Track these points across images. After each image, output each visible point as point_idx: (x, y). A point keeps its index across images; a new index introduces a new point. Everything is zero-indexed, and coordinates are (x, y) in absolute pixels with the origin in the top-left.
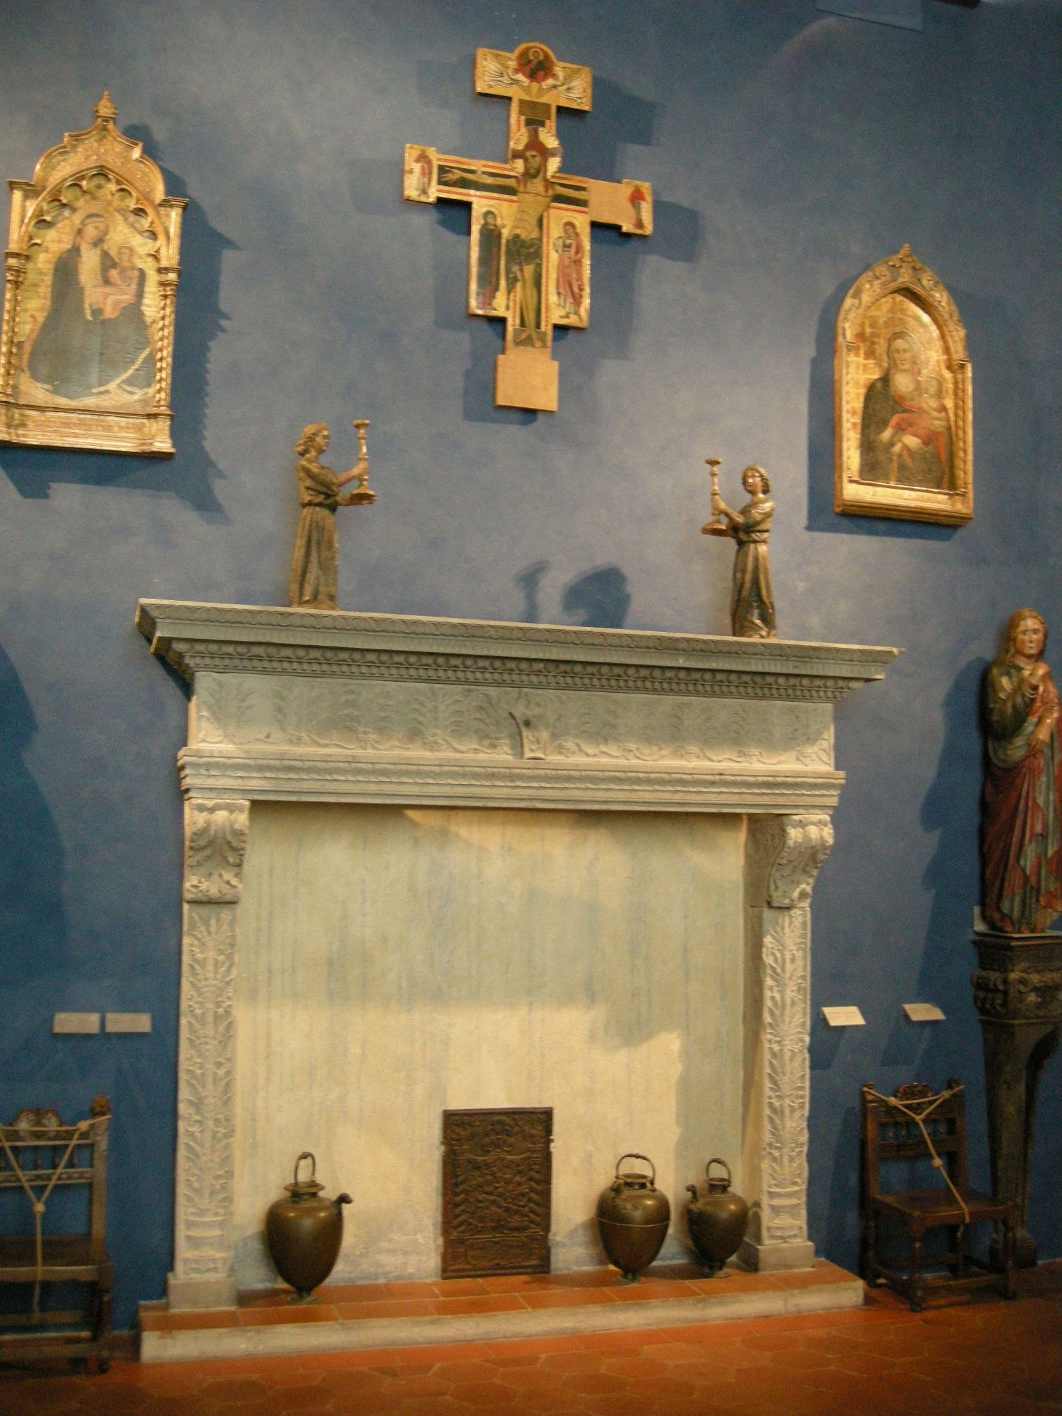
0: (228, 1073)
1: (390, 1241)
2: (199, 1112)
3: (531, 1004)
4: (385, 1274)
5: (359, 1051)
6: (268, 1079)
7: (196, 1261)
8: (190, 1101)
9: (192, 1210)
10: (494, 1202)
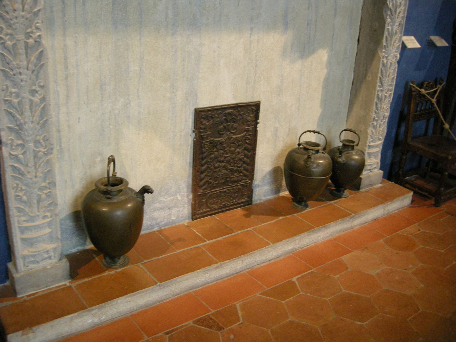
0: (43, 99)
1: (160, 202)
2: (20, 137)
3: (252, 29)
4: (158, 224)
5: (138, 69)
6: (68, 97)
7: (34, 256)
8: (10, 128)
9: (24, 218)
10: (224, 167)
